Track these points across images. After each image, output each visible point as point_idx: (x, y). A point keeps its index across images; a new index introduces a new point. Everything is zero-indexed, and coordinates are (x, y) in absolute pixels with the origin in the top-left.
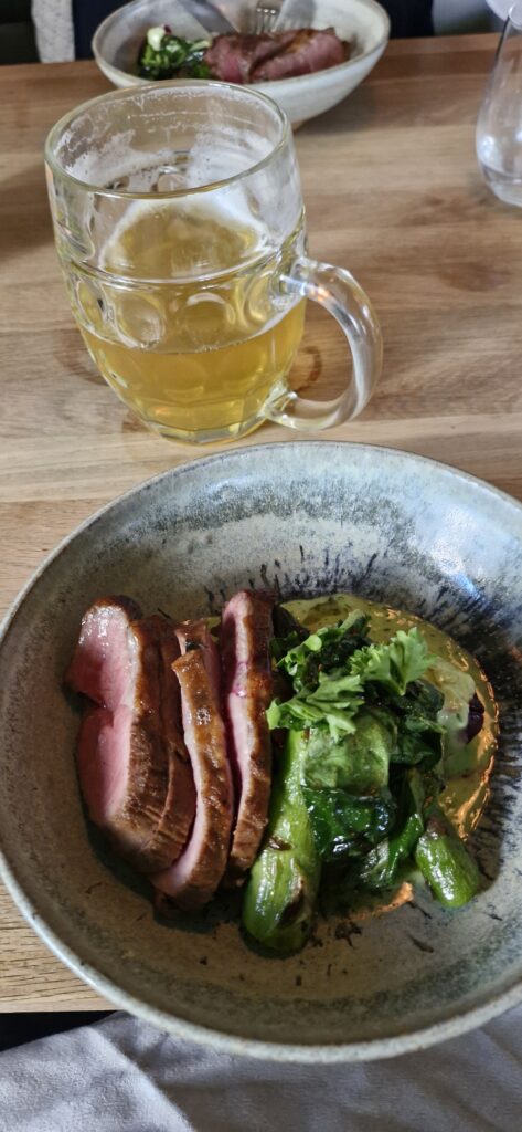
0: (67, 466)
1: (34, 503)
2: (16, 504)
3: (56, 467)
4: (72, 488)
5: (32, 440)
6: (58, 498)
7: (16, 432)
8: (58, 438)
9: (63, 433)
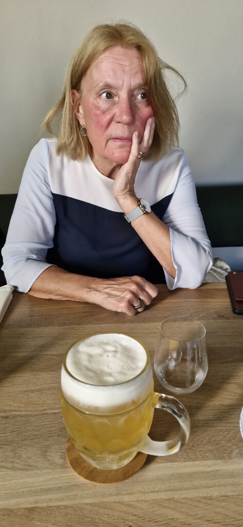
0: (48, 486)
1: (34, 508)
2: (26, 508)
3: (43, 487)
4: (50, 499)
5: (33, 472)
6: (44, 505)
7: (27, 467)
8: (45, 471)
9: (47, 468)
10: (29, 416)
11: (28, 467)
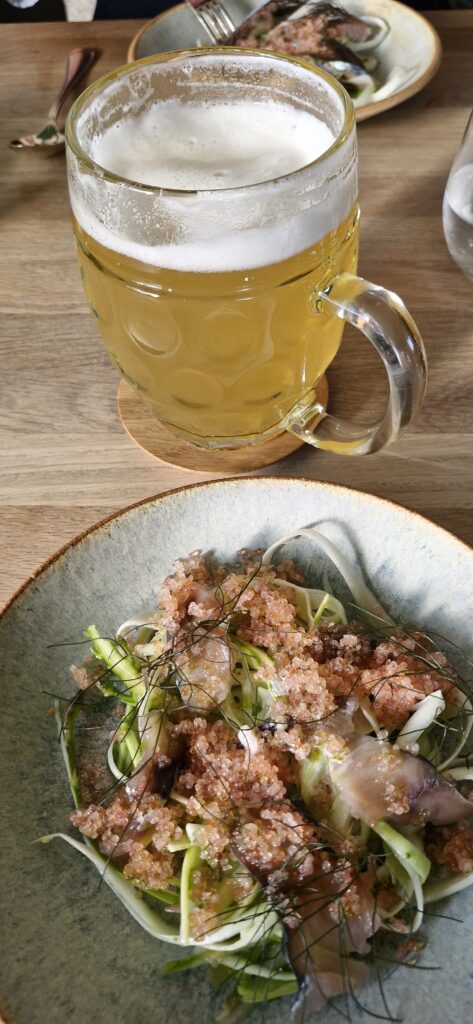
0: (78, 468)
1: (41, 507)
2: (23, 508)
3: (65, 469)
4: (81, 492)
5: (43, 436)
6: (67, 503)
7: (27, 426)
8: (70, 436)
10: (34, 317)
11: (31, 426)
